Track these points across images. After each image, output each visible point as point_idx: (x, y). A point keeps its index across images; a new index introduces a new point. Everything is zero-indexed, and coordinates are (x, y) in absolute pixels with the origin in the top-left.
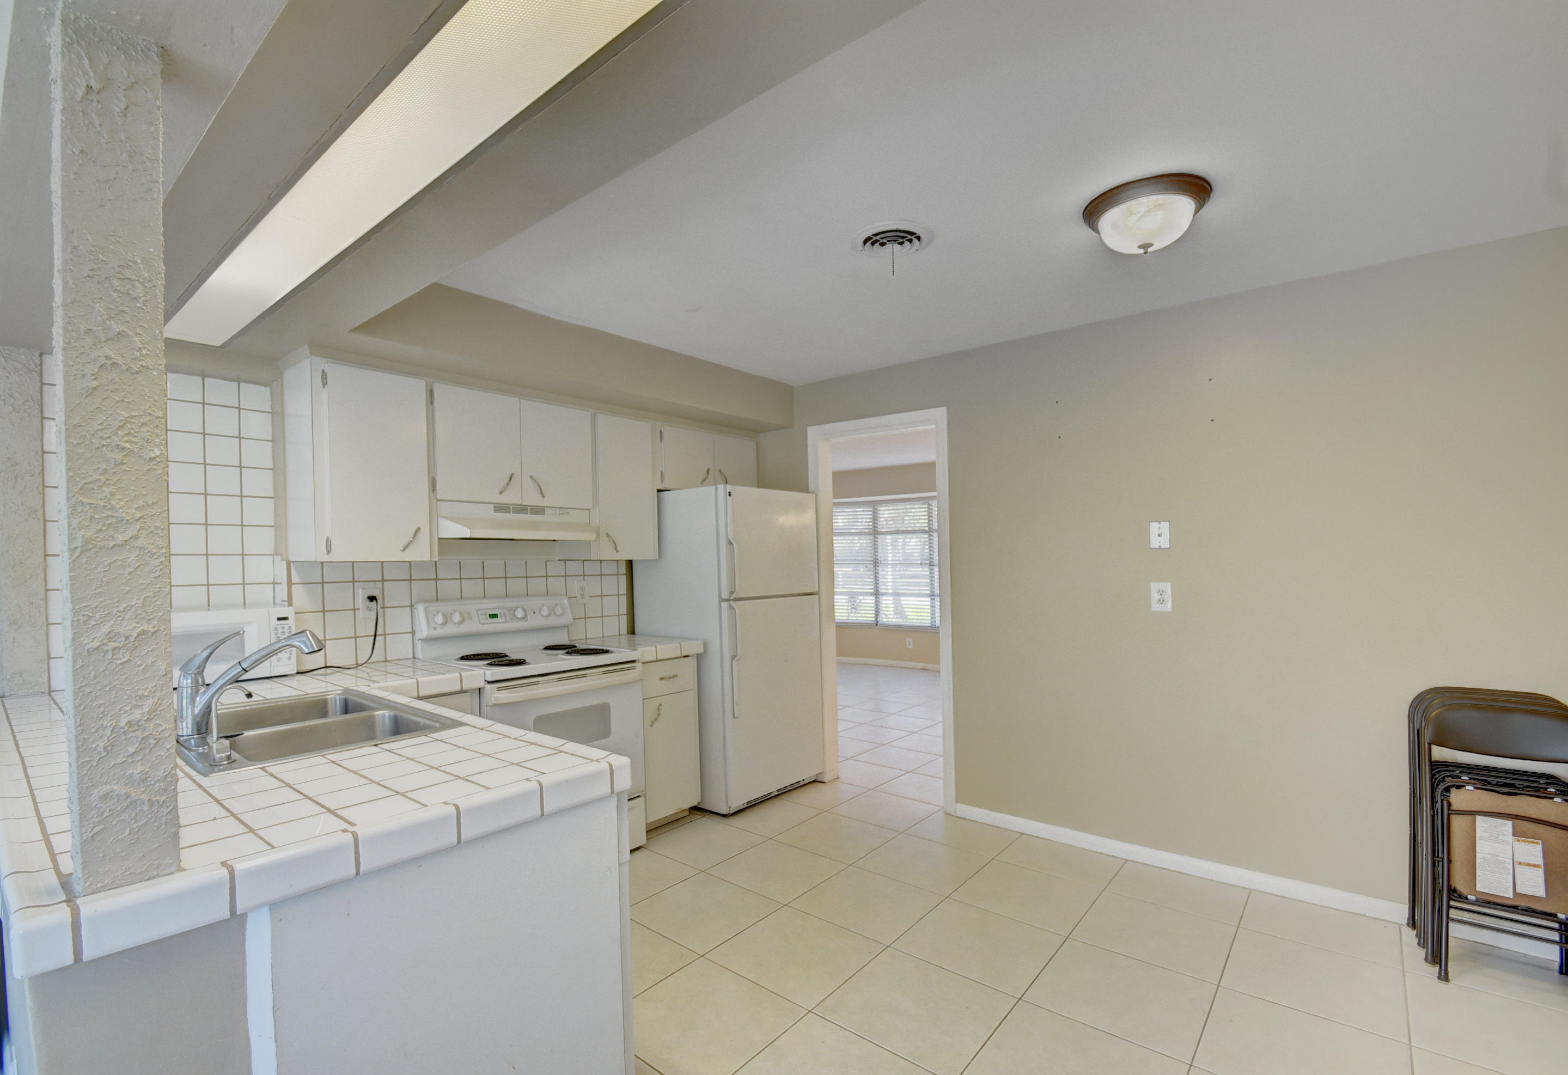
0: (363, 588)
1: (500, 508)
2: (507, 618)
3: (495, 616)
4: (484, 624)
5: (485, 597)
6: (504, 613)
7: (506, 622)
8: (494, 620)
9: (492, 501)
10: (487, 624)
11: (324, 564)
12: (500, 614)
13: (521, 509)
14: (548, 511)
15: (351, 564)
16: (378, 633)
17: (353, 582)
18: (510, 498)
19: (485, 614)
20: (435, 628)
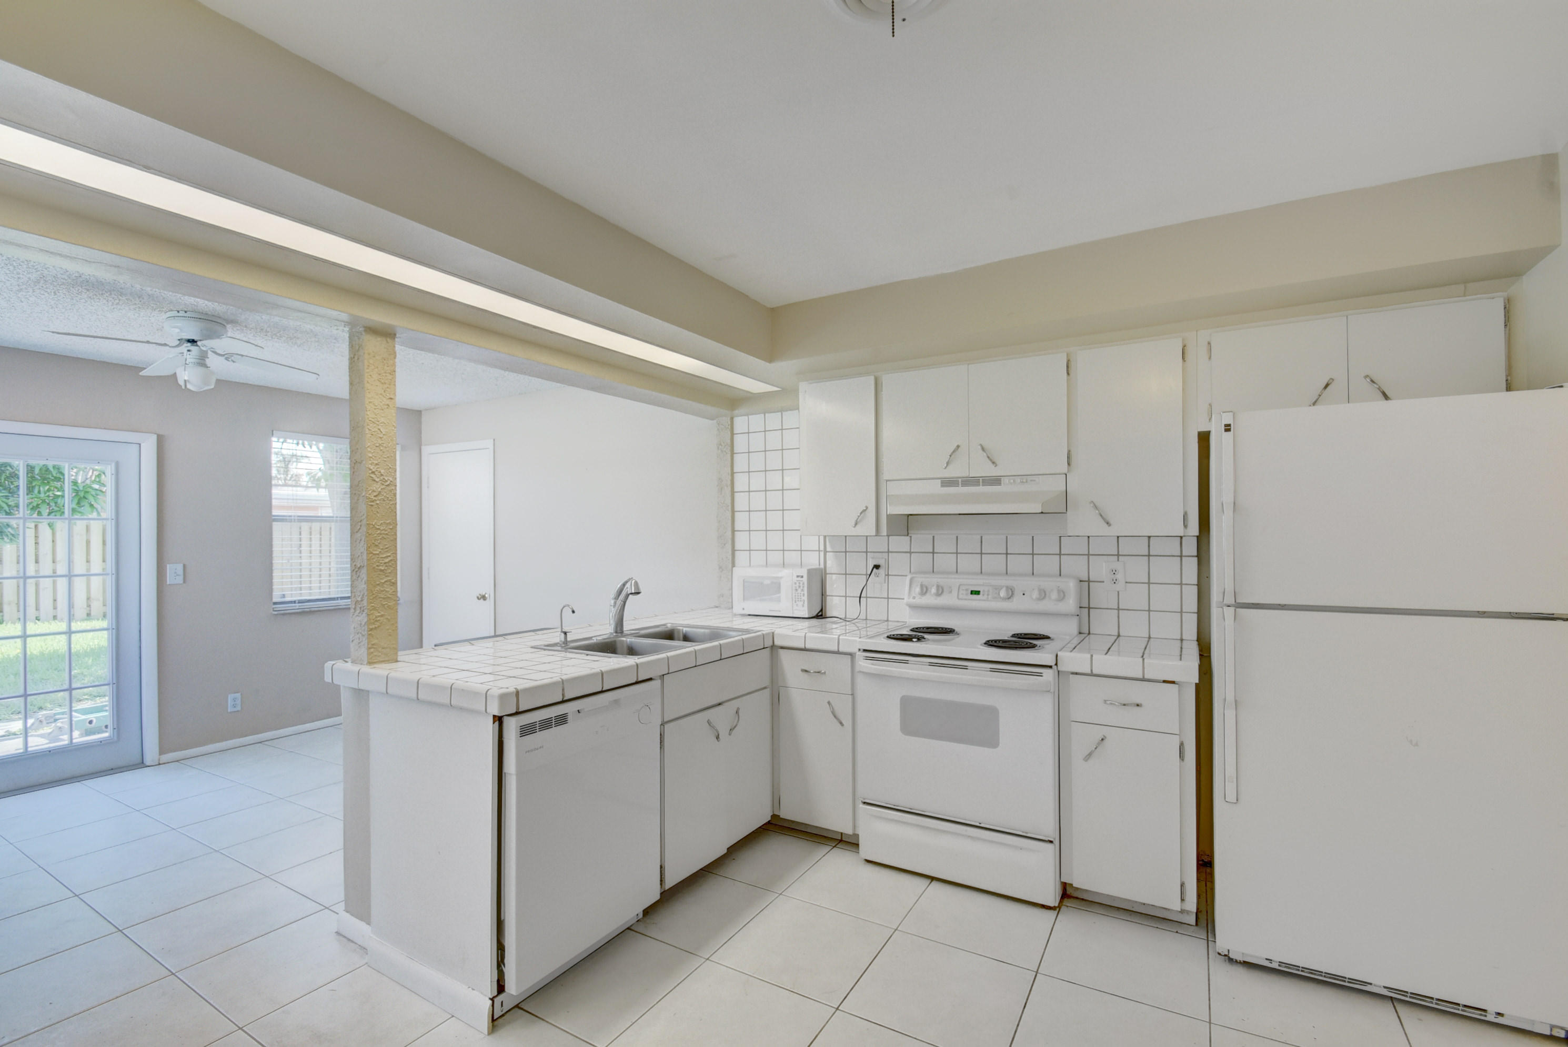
0: (873, 558)
1: (948, 482)
2: (990, 597)
3: (978, 593)
4: (962, 599)
5: (981, 573)
6: (988, 591)
7: (987, 600)
8: (975, 597)
9: (939, 476)
10: (966, 599)
11: (847, 537)
12: (984, 591)
13: (969, 481)
14: (1005, 481)
15: (865, 538)
16: (862, 596)
17: (867, 552)
18: (956, 471)
19: (967, 590)
20: (914, 598)
